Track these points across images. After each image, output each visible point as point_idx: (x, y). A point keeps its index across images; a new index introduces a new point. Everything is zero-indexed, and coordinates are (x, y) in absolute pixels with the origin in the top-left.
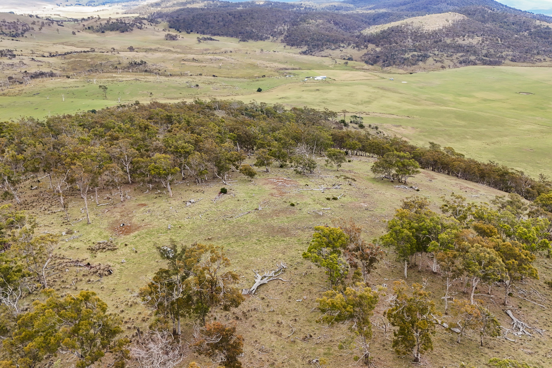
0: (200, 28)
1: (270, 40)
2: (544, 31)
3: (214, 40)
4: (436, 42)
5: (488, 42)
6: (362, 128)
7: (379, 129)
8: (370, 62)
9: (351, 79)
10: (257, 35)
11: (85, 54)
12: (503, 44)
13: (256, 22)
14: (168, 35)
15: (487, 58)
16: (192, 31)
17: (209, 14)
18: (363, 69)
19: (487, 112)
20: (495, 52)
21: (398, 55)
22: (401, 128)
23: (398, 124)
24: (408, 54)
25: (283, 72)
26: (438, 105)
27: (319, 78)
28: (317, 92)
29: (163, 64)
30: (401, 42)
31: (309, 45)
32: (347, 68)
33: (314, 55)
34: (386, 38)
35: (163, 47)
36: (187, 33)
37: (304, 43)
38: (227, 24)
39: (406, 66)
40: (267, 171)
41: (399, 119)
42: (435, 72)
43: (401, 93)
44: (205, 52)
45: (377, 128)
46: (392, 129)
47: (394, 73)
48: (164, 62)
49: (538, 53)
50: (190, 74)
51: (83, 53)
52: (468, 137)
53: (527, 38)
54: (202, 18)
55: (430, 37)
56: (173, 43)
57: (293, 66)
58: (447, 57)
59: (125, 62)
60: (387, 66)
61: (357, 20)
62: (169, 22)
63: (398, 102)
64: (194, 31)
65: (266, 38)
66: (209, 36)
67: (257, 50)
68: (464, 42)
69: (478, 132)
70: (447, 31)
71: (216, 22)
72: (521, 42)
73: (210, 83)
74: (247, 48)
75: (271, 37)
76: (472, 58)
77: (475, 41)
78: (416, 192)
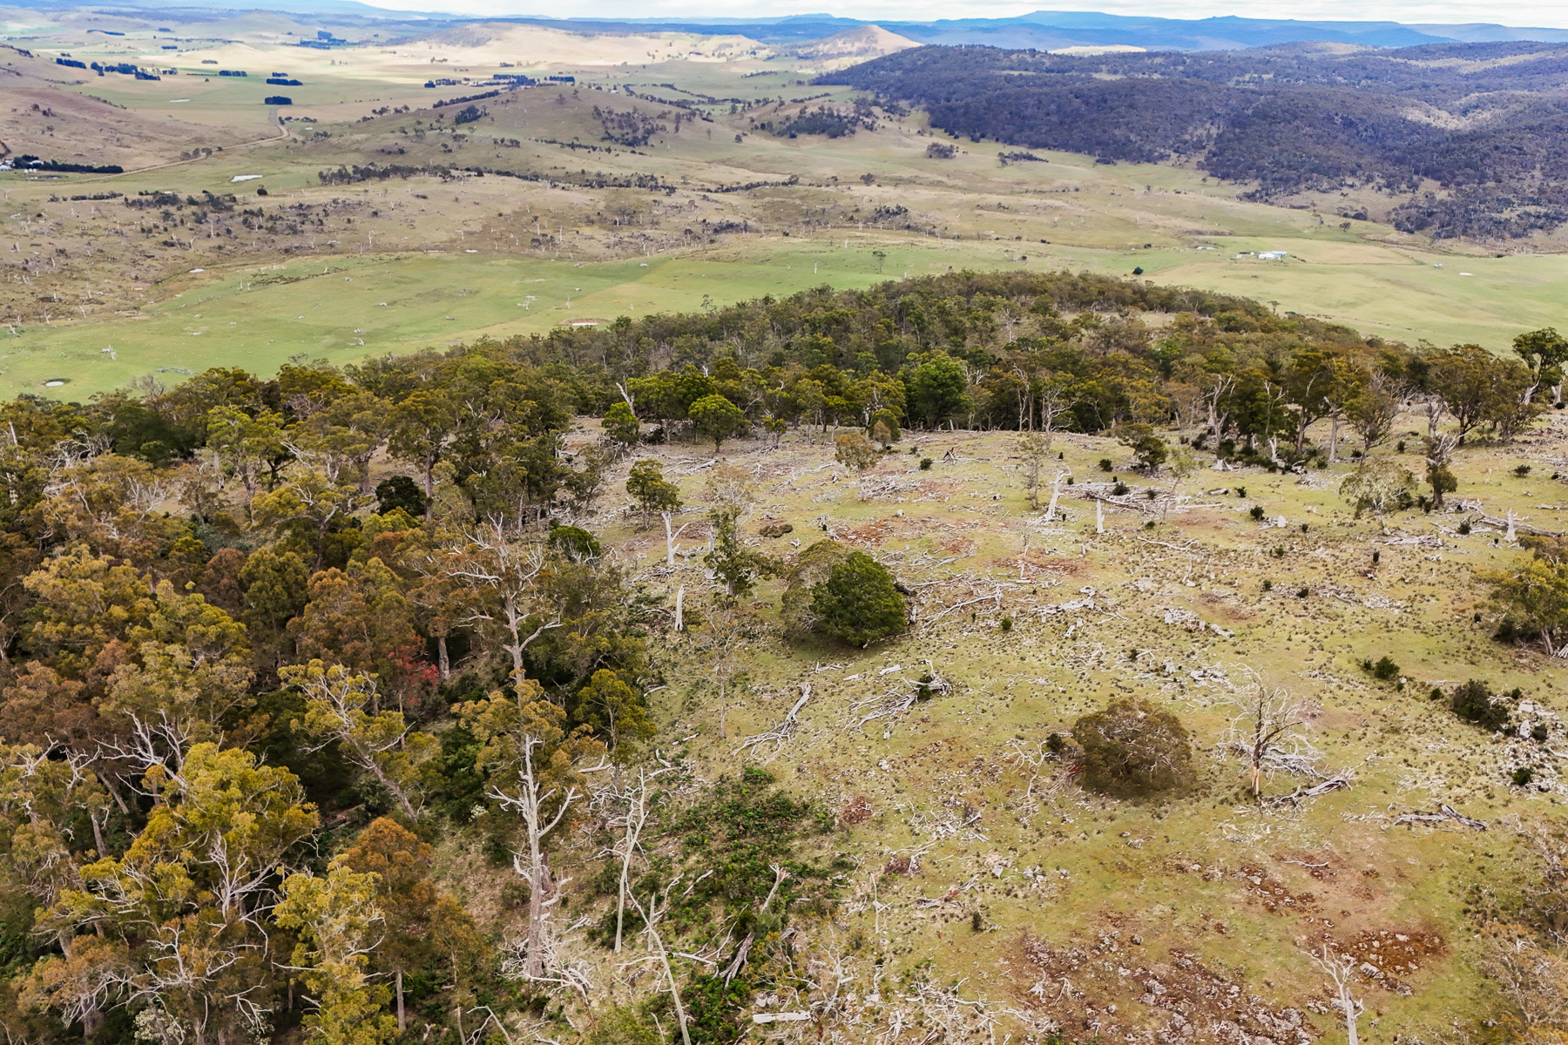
0: (1003, 129)
1: (1170, 163)
3: (1036, 159)
8: (1409, 225)
10: (1140, 150)
11: (785, 188)
13: (1141, 117)
14: (935, 145)
16: (983, 136)
17: (1028, 96)
18: (1384, 241)
21: (1483, 212)
24: (1512, 211)
25: (1190, 238)
27: (1270, 255)
28: (1254, 280)
29: (939, 215)
30: (1512, 177)
31: (1264, 179)
32: (1345, 236)
33: (1272, 204)
34: (1476, 168)
35: (927, 175)
36: (973, 140)
37: (1253, 172)
38: (1068, 120)
39: (1493, 239)
44: (1017, 188)
47: (1456, 254)
48: (939, 209)
50: (995, 236)
51: (781, 187)
54: (1010, 105)
56: (945, 164)
57: (1216, 228)
59: (868, 208)
60: (1445, 238)
62: (932, 112)
64: (988, 135)
65: (1162, 157)
66: (1024, 150)
67: (1135, 186)
71: (1041, 114)
74: (1113, 182)
75: (1174, 156)
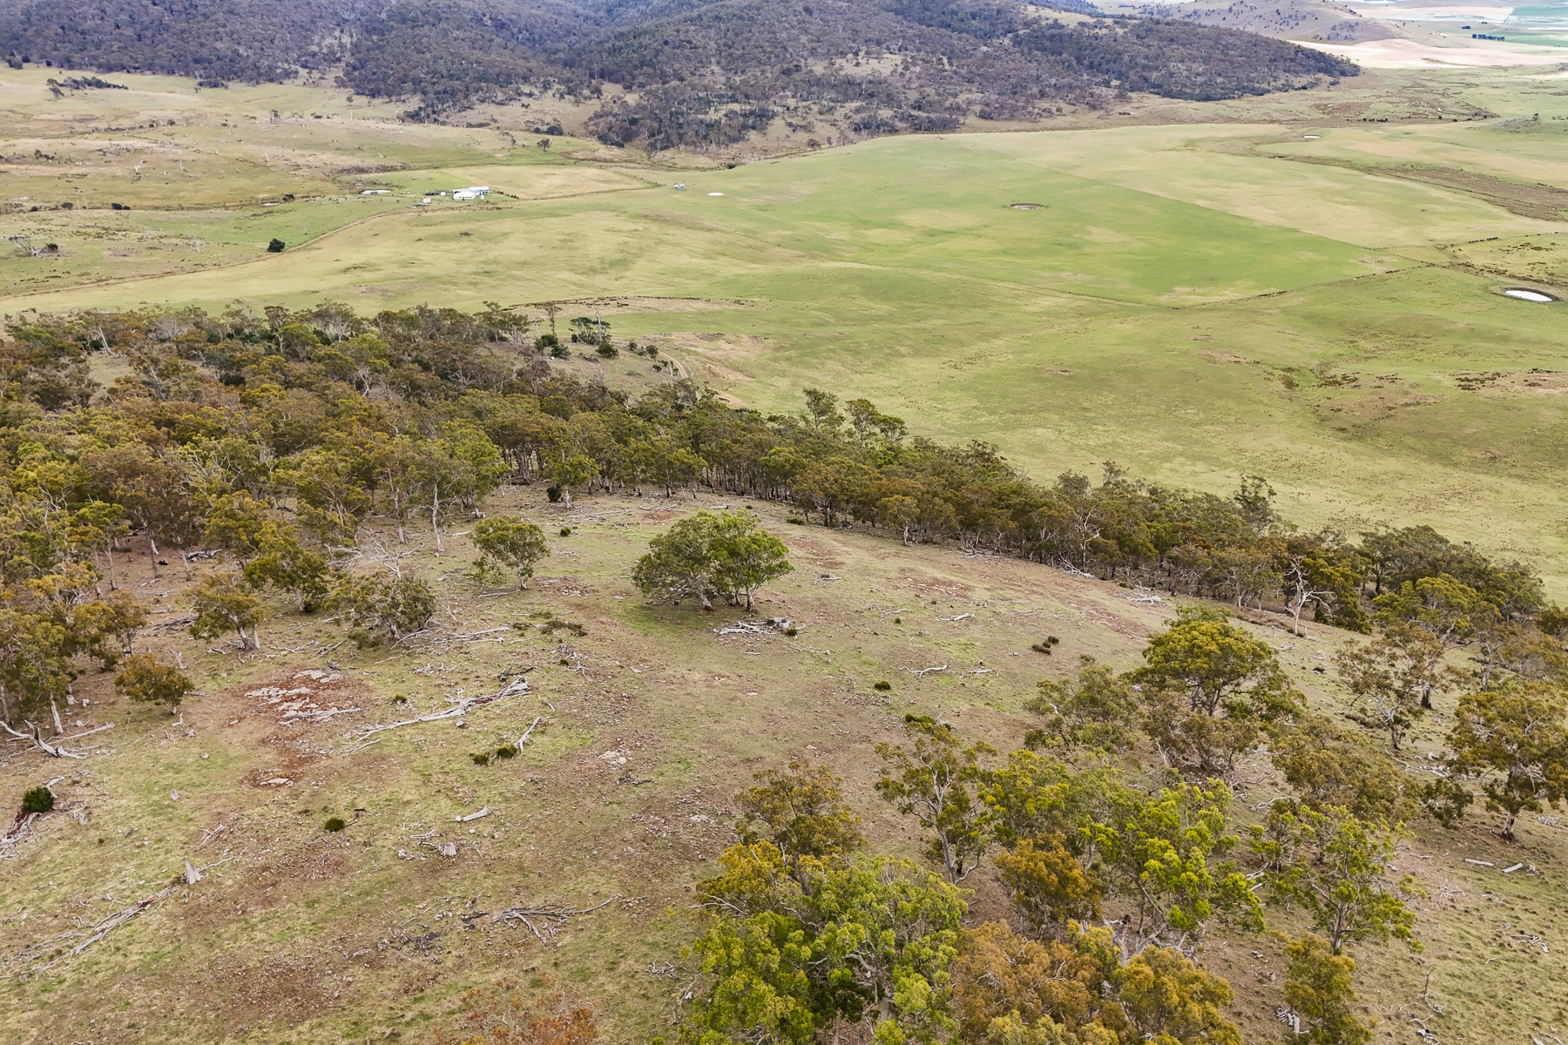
0: (56, 49)
1: (300, 81)
2: (1048, 33)
3: (109, 86)
4: (787, 72)
5: (918, 69)
6: (609, 357)
7: (662, 355)
8: (614, 136)
9: (565, 192)
10: (255, 67)
12: (956, 73)
13: (248, 24)
15: (921, 113)
16: (26, 60)
18: (595, 160)
19: (940, 270)
20: (939, 95)
21: (688, 114)
22: (722, 343)
23: (712, 329)
24: (716, 110)
25: (350, 179)
26: (813, 257)
27: (468, 193)
28: (465, 242)
30: (693, 74)
31: (424, 93)
32: (549, 158)
33: (444, 123)
34: (651, 65)
36: (11, 66)
37: (408, 86)
38: (149, 34)
39: (713, 145)
40: (248, 648)
41: (714, 313)
42: (797, 160)
43: (710, 230)
44: (79, 127)
45: (652, 351)
46: (699, 350)
47: (684, 169)
49: (1042, 95)
50: (29, 206)
52: (903, 350)
53: (1010, 54)
54: (59, 16)
55: (769, 58)
57: (381, 161)
58: (821, 113)
60: (662, 149)
61: (560, 14)
63: (706, 256)
64: (34, 58)
65: (288, 74)
66: (89, 75)
67: (258, 113)
68: (857, 70)
69: (924, 330)
70: (812, 41)
71: (108, 26)
72: (998, 64)
73: (105, 233)
74: (227, 109)
75: (303, 72)
76: (885, 113)
77: (886, 65)
78: (786, 639)
